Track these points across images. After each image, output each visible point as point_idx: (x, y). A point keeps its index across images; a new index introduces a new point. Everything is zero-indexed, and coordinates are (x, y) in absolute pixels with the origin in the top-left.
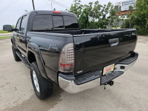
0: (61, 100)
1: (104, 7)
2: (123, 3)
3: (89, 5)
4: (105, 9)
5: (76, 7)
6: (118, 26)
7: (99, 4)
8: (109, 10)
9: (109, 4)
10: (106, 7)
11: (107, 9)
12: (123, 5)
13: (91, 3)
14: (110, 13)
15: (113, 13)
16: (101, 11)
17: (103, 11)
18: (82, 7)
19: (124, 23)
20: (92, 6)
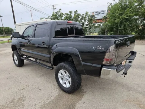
0: (86, 92)
1: (83, 16)
2: (96, 13)
3: (69, 14)
4: (84, 18)
5: (58, 15)
6: (95, 33)
7: (78, 13)
8: (87, 18)
9: (87, 13)
10: (84, 16)
11: (86, 17)
12: (96, 14)
13: (71, 12)
14: (88, 21)
15: (90, 21)
16: (80, 19)
17: (81, 19)
18: (63, 16)
19: (100, 30)
20: (72, 14)
